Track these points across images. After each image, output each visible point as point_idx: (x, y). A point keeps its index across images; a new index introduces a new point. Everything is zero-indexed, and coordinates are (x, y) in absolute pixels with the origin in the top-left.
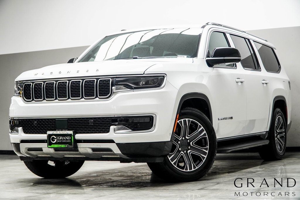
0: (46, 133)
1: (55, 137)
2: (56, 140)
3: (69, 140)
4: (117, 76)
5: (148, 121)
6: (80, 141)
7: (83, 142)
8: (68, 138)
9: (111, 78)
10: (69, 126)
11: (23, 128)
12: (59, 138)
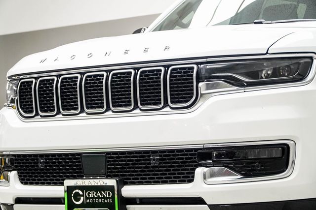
0: (62, 184)
1: (81, 193)
2: (82, 198)
3: (109, 198)
4: (209, 60)
5: (279, 155)
6: (133, 201)
7: (138, 202)
8: (106, 194)
9: (197, 64)
10: (108, 169)
11: (18, 173)
12: (89, 196)
